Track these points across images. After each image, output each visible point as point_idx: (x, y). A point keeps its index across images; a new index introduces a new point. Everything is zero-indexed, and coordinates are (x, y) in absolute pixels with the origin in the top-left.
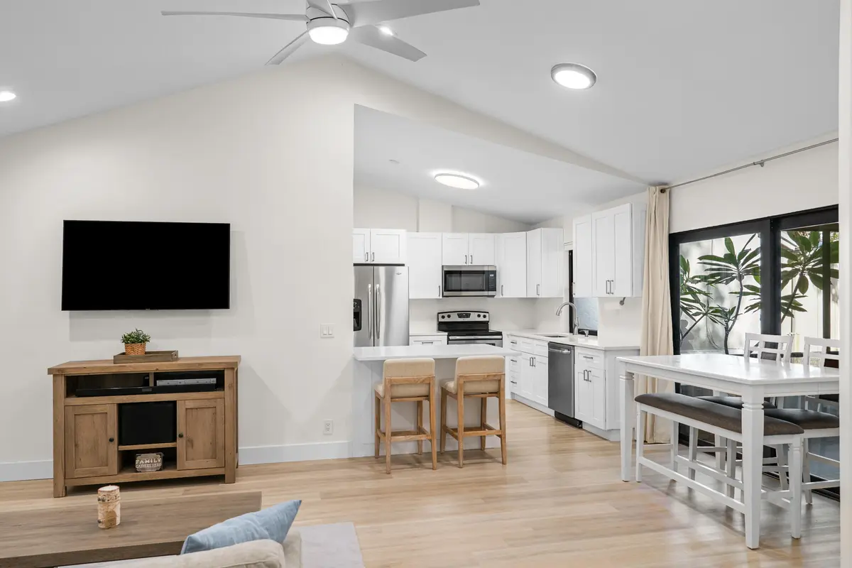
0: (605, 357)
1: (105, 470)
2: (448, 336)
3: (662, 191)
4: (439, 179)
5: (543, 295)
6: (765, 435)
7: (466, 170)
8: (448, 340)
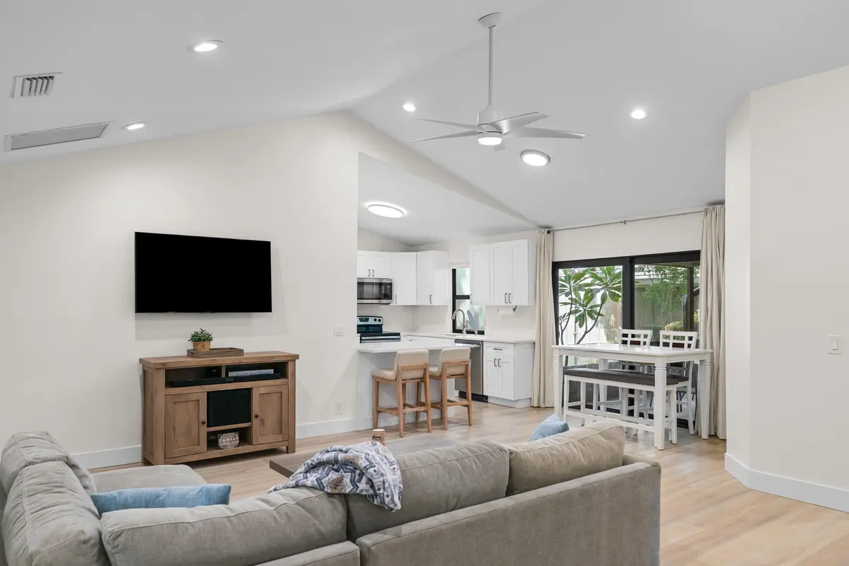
0: (514, 348)
1: (197, 448)
2: (361, 337)
3: (548, 232)
4: (371, 209)
5: (435, 303)
6: (667, 384)
7: (390, 202)
8: (361, 339)
